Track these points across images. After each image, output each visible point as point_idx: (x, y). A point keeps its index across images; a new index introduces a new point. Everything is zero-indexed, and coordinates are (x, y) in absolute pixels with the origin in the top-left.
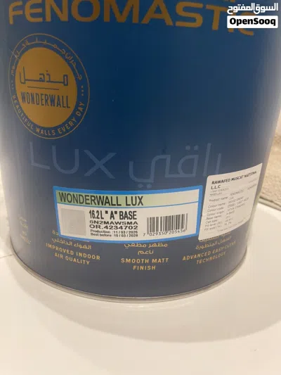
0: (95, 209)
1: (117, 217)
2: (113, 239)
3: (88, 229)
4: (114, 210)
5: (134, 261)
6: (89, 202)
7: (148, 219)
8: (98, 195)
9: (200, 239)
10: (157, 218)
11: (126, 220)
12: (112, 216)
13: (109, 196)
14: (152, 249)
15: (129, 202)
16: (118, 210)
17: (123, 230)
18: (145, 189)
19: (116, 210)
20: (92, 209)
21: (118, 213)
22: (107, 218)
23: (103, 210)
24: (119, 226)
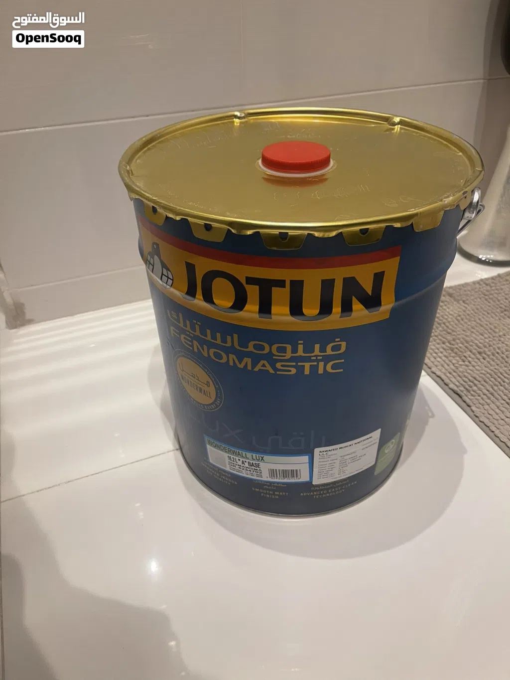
0: (232, 456)
1: (247, 465)
2: (245, 475)
3: (228, 466)
4: (244, 460)
5: (261, 491)
6: (227, 451)
7: (269, 470)
8: (233, 449)
9: (314, 483)
10: (276, 470)
11: (253, 467)
12: (243, 463)
13: (240, 452)
14: (274, 486)
15: (254, 458)
16: (247, 461)
17: (252, 472)
18: (265, 452)
19: (246, 460)
20: (229, 455)
21: (247, 463)
22: (240, 463)
23: (237, 458)
24: (248, 469)
